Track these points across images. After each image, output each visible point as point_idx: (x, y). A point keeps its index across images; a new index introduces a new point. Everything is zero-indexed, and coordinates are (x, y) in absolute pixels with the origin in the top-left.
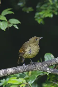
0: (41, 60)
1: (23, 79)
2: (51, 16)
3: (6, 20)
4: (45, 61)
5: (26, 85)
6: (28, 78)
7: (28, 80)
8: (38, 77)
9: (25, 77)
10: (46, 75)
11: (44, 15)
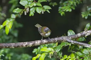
0: (65, 35)
1: (52, 48)
2: (70, 10)
3: (41, 6)
4: (68, 35)
5: (54, 52)
6: (56, 48)
7: (55, 49)
8: (63, 47)
9: (53, 47)
10: (69, 46)
11: (65, 9)
